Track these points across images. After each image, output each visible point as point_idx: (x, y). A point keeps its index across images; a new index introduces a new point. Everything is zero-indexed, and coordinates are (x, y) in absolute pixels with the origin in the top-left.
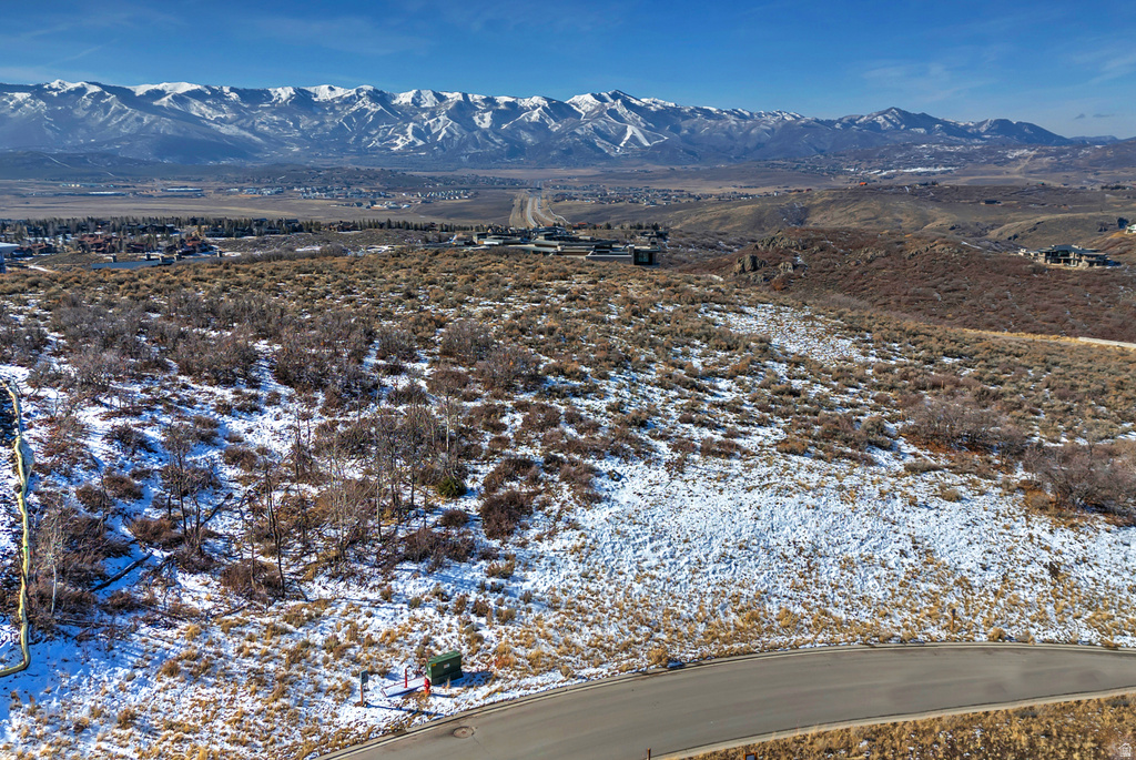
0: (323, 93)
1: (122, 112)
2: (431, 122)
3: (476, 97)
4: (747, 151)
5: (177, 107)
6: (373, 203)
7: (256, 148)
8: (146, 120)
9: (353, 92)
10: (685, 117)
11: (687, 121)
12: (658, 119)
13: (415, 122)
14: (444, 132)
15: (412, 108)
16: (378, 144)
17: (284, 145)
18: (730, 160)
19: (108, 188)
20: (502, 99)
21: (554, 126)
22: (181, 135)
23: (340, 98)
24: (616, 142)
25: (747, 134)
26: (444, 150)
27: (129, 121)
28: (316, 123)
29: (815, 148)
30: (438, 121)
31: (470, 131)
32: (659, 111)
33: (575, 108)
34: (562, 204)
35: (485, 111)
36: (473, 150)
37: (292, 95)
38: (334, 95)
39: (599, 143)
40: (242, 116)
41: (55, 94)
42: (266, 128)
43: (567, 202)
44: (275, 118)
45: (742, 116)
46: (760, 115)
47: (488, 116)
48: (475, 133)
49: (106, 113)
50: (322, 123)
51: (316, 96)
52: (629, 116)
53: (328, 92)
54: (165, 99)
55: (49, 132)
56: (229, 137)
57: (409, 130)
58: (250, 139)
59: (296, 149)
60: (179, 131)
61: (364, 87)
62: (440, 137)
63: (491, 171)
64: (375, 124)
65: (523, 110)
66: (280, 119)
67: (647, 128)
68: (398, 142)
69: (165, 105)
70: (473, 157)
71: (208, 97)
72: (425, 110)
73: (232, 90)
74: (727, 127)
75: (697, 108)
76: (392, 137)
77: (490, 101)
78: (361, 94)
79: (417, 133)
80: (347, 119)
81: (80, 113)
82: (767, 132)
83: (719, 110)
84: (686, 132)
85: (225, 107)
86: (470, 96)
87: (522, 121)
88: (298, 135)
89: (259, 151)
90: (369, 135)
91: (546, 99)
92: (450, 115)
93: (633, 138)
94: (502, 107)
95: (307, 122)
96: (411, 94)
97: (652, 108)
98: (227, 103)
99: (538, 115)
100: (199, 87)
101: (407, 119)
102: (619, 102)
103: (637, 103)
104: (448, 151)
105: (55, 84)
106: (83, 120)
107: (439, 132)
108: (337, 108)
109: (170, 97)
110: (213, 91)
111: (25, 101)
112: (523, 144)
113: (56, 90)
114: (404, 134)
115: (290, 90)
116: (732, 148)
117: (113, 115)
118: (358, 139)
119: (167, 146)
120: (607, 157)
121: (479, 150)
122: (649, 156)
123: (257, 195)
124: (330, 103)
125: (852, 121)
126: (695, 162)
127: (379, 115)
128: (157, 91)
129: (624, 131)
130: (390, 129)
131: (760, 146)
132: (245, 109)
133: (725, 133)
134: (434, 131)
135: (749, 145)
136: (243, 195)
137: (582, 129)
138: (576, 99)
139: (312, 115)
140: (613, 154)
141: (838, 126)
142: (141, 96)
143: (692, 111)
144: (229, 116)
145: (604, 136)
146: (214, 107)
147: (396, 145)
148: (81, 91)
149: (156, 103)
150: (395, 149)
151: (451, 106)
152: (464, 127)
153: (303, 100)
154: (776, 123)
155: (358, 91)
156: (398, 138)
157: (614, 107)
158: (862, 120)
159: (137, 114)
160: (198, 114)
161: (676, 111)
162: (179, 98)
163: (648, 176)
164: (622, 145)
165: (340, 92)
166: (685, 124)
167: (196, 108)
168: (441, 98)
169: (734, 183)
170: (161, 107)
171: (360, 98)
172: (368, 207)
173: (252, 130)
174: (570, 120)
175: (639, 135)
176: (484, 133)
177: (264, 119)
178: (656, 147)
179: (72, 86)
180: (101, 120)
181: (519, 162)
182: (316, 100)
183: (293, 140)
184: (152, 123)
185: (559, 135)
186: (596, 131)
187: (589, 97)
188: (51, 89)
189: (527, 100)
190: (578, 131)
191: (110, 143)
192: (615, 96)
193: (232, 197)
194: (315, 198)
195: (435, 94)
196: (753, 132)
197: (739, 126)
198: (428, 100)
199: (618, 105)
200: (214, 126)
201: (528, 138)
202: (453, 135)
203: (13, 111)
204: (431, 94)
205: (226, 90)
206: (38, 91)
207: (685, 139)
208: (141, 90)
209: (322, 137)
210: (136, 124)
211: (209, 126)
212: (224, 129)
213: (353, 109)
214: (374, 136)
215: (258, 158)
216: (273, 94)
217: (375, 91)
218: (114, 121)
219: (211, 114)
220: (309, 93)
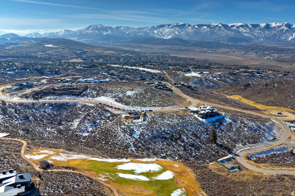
0: (273, 25)
1: (224, 31)
5: (237, 29)
6: (264, 57)
8: (228, 33)
9: (281, 24)
16: (284, 39)
17: (259, 38)
23: (278, 26)
28: (269, 33)
37: (265, 26)
38: (276, 25)
40: (251, 31)
41: (212, 26)
42: (256, 34)
44: (259, 31)
49: (220, 31)
50: (271, 33)
53: (275, 24)
55: (208, 36)
56: (246, 37)
57: (294, 35)
58: (251, 37)
59: (262, 40)
60: (235, 35)
61: (285, 23)
64: (285, 33)
66: (260, 32)
71: (244, 26)
73: (251, 24)
78: (283, 25)
80: (278, 32)
81: (215, 31)
85: (248, 29)
88: (264, 36)
89: (253, 40)
95: (267, 33)
98: (248, 28)
100: (243, 24)
101: (294, 32)
105: (213, 24)
106: (216, 33)
108: (276, 29)
109: (235, 27)
110: (246, 25)
111: (206, 28)
113: (213, 25)
114: (292, 36)
115: (265, 24)
119: (231, 39)
123: (240, 53)
124: (274, 28)
127: (287, 31)
128: (233, 25)
130: (288, 34)
132: (253, 29)
139: (269, 31)
144: (248, 31)
146: (245, 29)
147: (289, 39)
148: (217, 26)
149: (232, 28)
150: (288, 40)
153: (268, 27)
155: (283, 24)
156: (290, 37)
159: (227, 31)
160: (241, 31)
162: (238, 27)
165: (278, 24)
167: (241, 29)
170: (233, 29)
171: (283, 26)
172: (262, 58)
173: (253, 35)
177: (256, 32)
179: (216, 25)
180: (219, 33)
183: (262, 37)
184: (230, 33)
188: (212, 25)
191: (219, 38)
194: (252, 55)
200: (244, 34)
203: (203, 31)
205: (249, 24)
206: (209, 26)
208: (230, 25)
209: (270, 36)
210: (226, 34)
211: (242, 34)
212: (246, 35)
213: (280, 29)
214: (284, 36)
215: (251, 42)
216: (260, 25)
217: (288, 24)
218: (222, 33)
219: (244, 31)
220: (270, 25)
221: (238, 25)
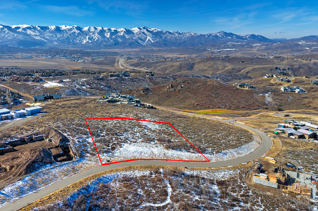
0: (63, 27)
1: (8, 33)
2: (93, 35)
3: (106, 28)
4: (181, 43)
5: (24, 32)
6: (78, 60)
7: (45, 43)
8: (15, 35)
9: (72, 27)
10: (164, 34)
11: (164, 35)
12: (156, 35)
13: (89, 35)
14: (97, 38)
15: (88, 32)
16: (78, 42)
17: (53, 42)
18: (176, 46)
19: (7, 56)
20: (113, 29)
21: (127, 37)
22: (25, 40)
23: (68, 29)
24: (144, 41)
25: (181, 39)
26: (97, 43)
27: (11, 36)
28: (62, 36)
29: (200, 43)
30: (95, 35)
31: (104, 38)
32: (156, 32)
33: (133, 31)
34: (129, 61)
35: (108, 32)
36: (105, 44)
37: (55, 28)
39: (140, 41)
40: (41, 34)
42: (48, 37)
43: (130, 60)
44: (50, 34)
45: (180, 34)
46: (185, 33)
47: (109, 34)
48: (105, 39)
49: (4, 33)
50: (63, 36)
51: (61, 28)
52: (148, 34)
53: (65, 27)
54: (20, 29)
56: (38, 40)
57: (87, 38)
58: (43, 40)
59: (56, 43)
60: (24, 38)
61: (75, 26)
62: (96, 40)
63: (109, 50)
64: (78, 36)
65: (118, 32)
66: (52, 35)
67: (153, 37)
68: (84, 41)
69: (20, 31)
70: (105, 46)
71: (32, 29)
72: (91, 32)
73: (39, 27)
74: (175, 37)
75: (167, 31)
76: (82, 40)
77: (109, 30)
78: (74, 28)
79: (89, 38)
80: (70, 35)
82: (186, 38)
83: (173, 32)
84: (164, 38)
85: (36, 31)
86: (104, 28)
87: (118, 35)
88: (57, 39)
89: (46, 44)
90: (76, 39)
91: (125, 29)
92: (98, 33)
93: (149, 40)
94: (113, 31)
95: (59, 36)
96: (88, 27)
97: (154, 31)
98: (37, 30)
99: (123, 33)
100: (29, 26)
101: (87, 35)
102: (145, 30)
103: (150, 30)
104: (98, 44)
107: (95, 38)
108: (67, 32)
109: (21, 29)
110: (33, 27)
112: (118, 42)
114: (86, 39)
116: (177, 43)
117: (6, 34)
118: (73, 40)
119: (21, 43)
120: (142, 45)
121: (106, 44)
122: (153, 45)
123: (47, 58)
124: (65, 30)
125: (210, 35)
126: (166, 47)
127: (79, 33)
128: (18, 27)
129: (146, 38)
130: (82, 37)
131: (184, 42)
132: (42, 32)
133: (175, 38)
134: (94, 38)
135: (181, 42)
136: (43, 58)
137: (135, 38)
138: (133, 29)
139: (60, 34)
140: (143, 45)
141: (206, 36)
142: (13, 28)
143: (166, 32)
144: (38, 34)
145: (141, 39)
146: (34, 32)
147: (83, 42)
149: (18, 31)
150: (83, 43)
151: (99, 31)
152: (102, 37)
153: (58, 29)
154: (189, 35)
155: (73, 27)
156: (84, 40)
157: (144, 31)
158: (213, 35)
159: (13, 34)
160: (29, 34)
161: (161, 32)
162: (24, 29)
163: (152, 51)
164: (146, 42)
165: (68, 27)
166: (164, 36)
167: (29, 32)
168: (96, 29)
169: (176, 53)
171: (74, 29)
172: (77, 62)
173: (44, 38)
174: (132, 35)
175: (151, 39)
176: (108, 39)
177: (47, 35)
178: (155, 43)
180: (3, 35)
181: (117, 47)
182: (61, 29)
183: (55, 40)
184: (17, 36)
185: (128, 39)
186: (139, 38)
187: (137, 28)
189: (119, 29)
190: (134, 38)
191: (6, 42)
192: (144, 28)
193: (40, 58)
194: (62, 59)
195: (94, 28)
196: (182, 38)
197: (178, 37)
198: (92, 29)
199: (145, 31)
200: (34, 37)
201: (120, 40)
202: (99, 39)
204: (93, 27)
205: (37, 27)
207: (164, 40)
208: (13, 27)
209: (63, 40)
210: (12, 37)
211: (32, 37)
212: (36, 38)
213: (72, 32)
214: (77, 39)
215: (46, 46)
216: (49, 28)
217: (78, 27)
218: (6, 36)
219: (33, 33)
220: (60, 27)
221: (24, 27)
